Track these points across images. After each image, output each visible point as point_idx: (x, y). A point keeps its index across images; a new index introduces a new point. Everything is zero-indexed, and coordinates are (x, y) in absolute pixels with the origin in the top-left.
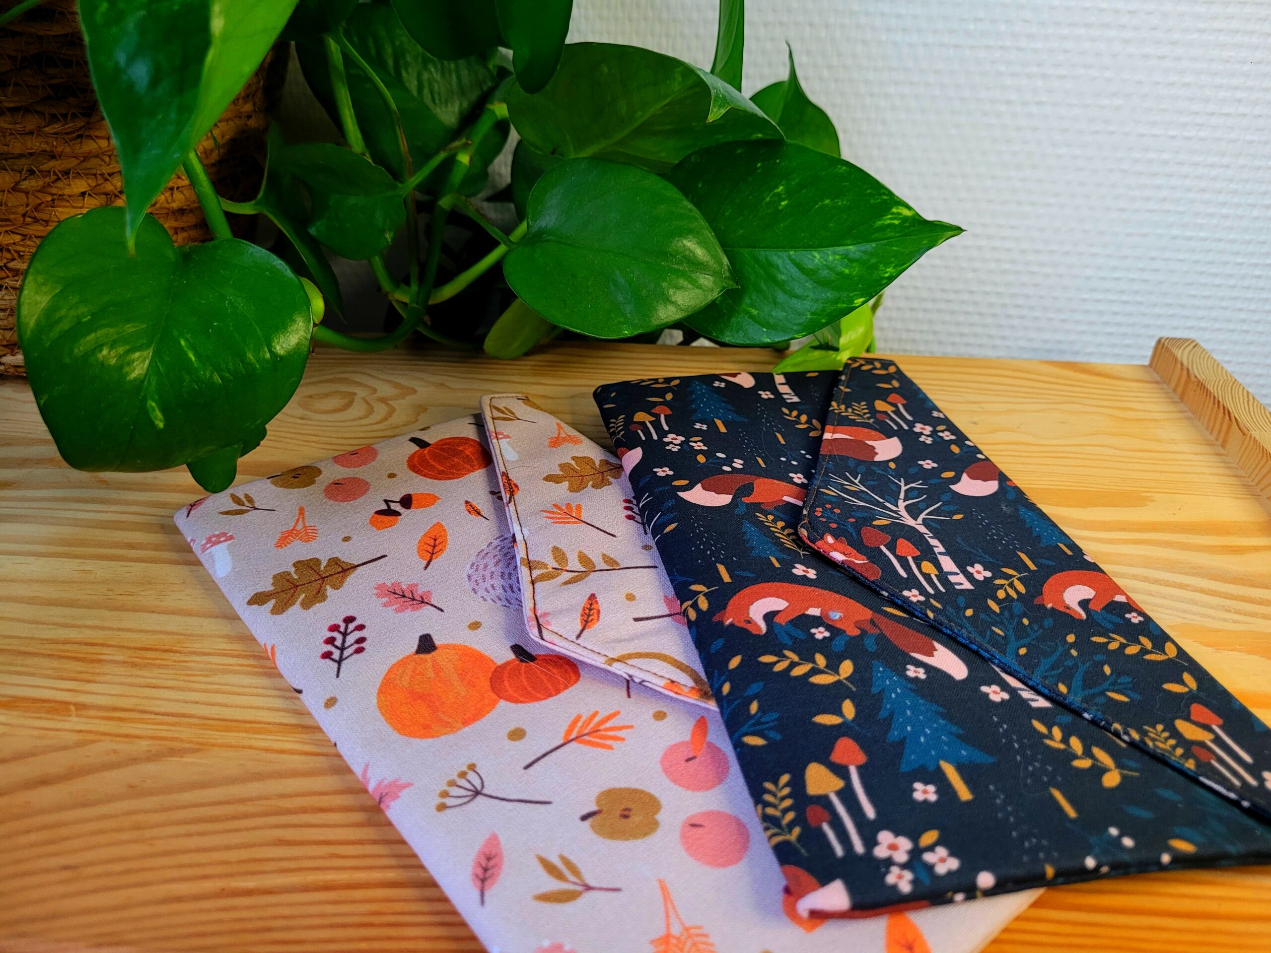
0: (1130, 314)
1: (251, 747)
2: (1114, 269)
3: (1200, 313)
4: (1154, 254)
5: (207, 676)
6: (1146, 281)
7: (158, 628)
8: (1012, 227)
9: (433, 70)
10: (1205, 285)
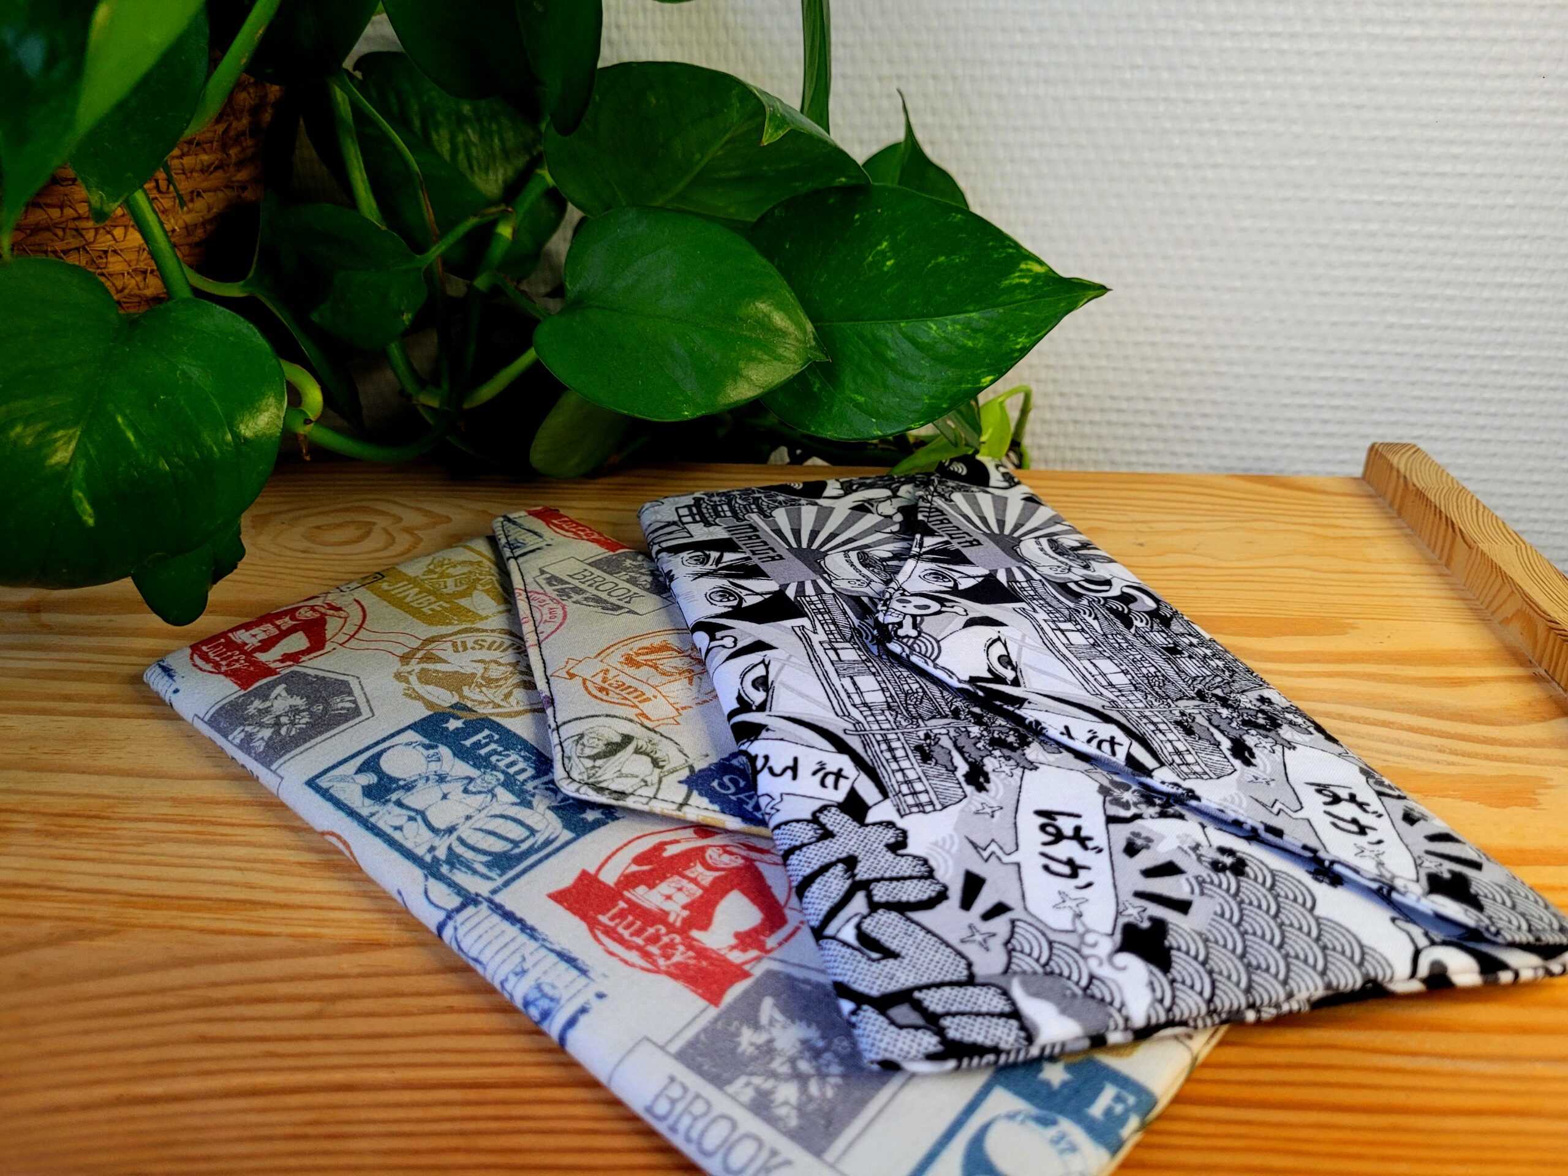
0: (1342, 422)
1: (182, 928)
2: (1320, 366)
3: (1429, 419)
4: (1367, 346)
5: (139, 845)
6: (1359, 381)
7: (86, 791)
8: (1192, 318)
9: (470, 131)
10: (1431, 384)
